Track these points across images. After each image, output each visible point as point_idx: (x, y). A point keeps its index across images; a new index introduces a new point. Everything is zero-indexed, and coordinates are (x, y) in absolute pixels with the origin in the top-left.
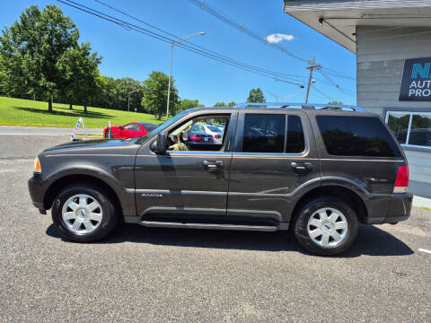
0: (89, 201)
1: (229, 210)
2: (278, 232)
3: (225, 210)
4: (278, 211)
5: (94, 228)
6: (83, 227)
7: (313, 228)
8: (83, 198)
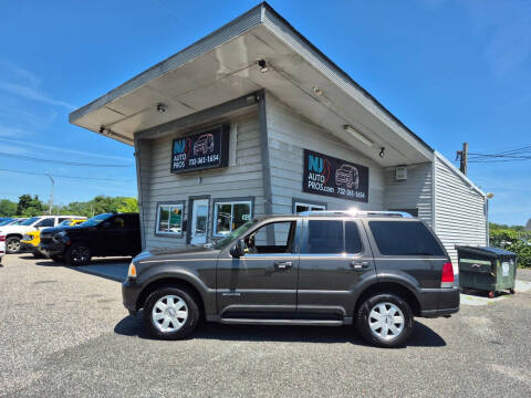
0: (176, 301)
1: (300, 307)
2: (343, 326)
3: (294, 307)
4: (343, 305)
5: (181, 325)
6: (171, 325)
7: (374, 320)
8: (170, 299)
